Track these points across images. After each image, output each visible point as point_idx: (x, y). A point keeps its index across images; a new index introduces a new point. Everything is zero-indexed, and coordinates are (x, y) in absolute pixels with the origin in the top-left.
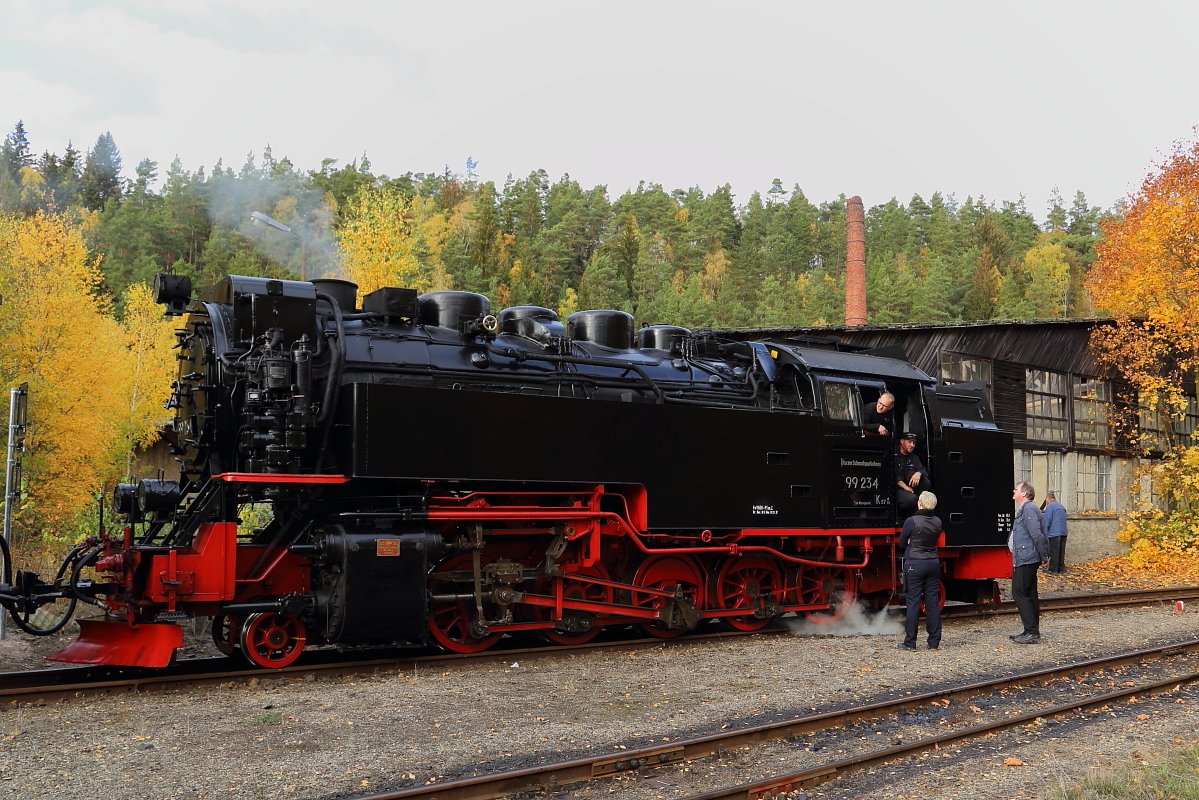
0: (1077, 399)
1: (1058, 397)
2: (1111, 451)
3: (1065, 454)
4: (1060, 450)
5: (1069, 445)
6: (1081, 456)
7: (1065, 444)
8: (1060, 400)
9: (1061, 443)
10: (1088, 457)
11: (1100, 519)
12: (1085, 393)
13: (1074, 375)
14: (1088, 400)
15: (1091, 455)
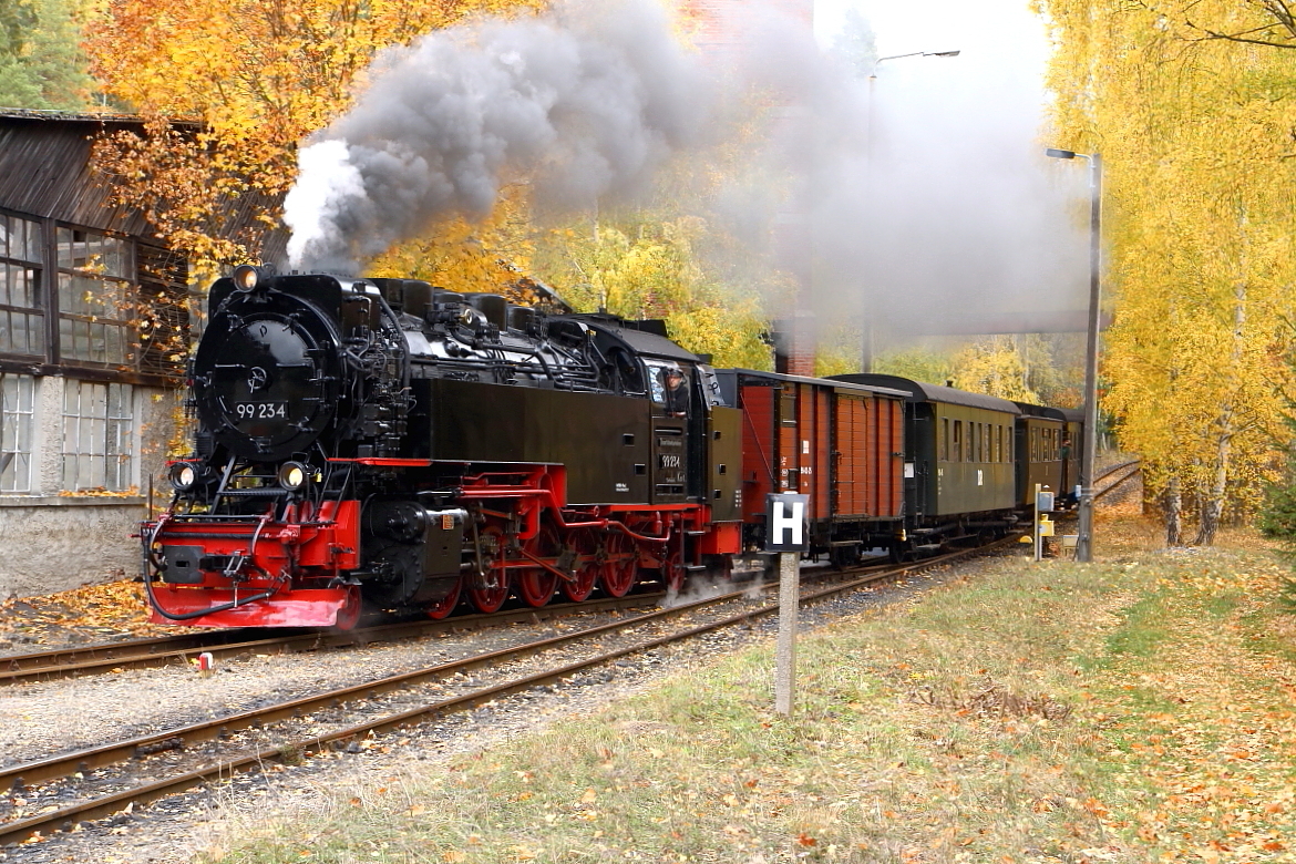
0: (63, 271)
1: (26, 265)
2: (131, 375)
3: (38, 378)
4: (28, 372)
5: (47, 362)
6: (74, 383)
7: (37, 360)
8: (30, 274)
9: (29, 358)
10: (87, 387)
11: (110, 507)
12: (81, 262)
13: (61, 224)
14: (85, 276)
15: (94, 382)
